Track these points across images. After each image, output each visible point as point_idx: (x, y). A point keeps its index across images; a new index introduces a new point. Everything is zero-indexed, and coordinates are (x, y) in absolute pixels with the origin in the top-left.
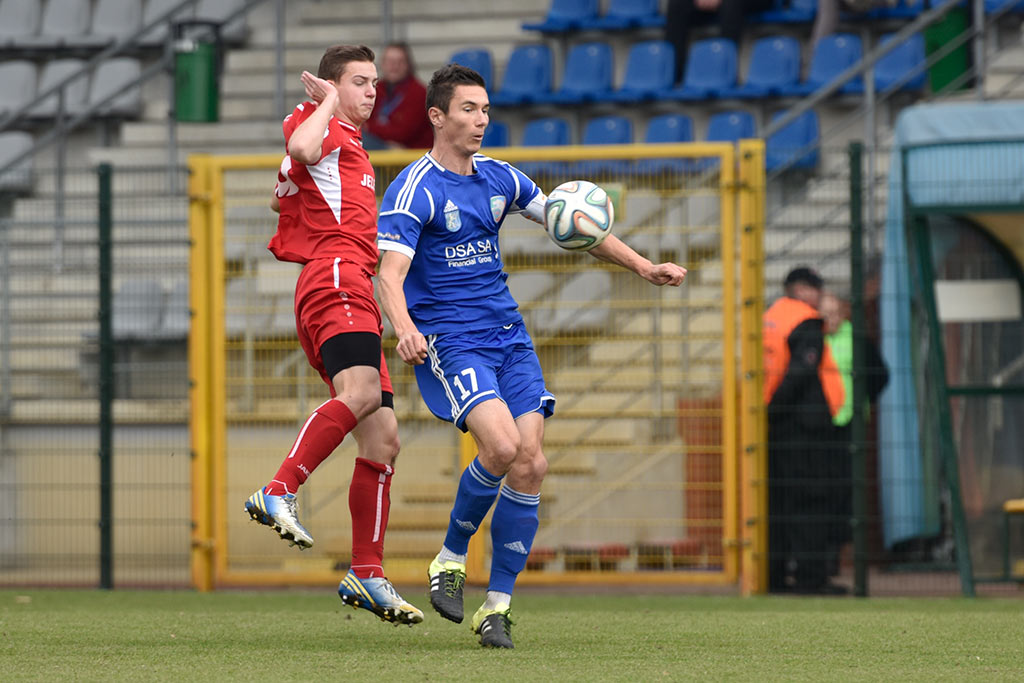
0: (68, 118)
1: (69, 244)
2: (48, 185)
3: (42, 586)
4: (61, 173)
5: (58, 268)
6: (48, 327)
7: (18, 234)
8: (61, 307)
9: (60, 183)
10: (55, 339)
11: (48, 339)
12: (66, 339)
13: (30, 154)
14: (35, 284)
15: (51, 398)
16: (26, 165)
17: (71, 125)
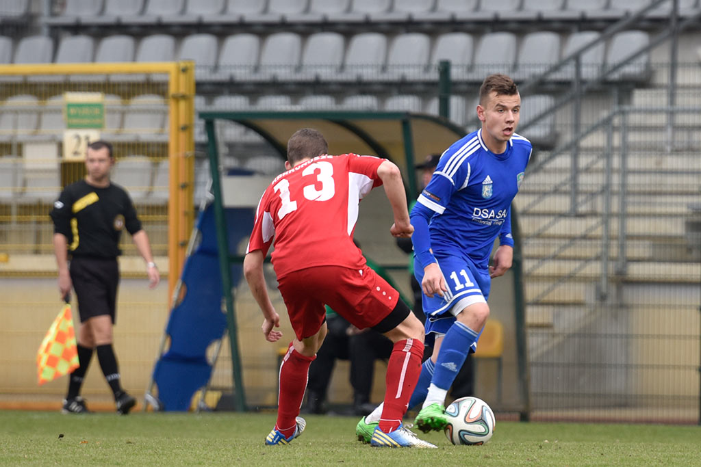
0: (680, 19)
1: (676, 128)
2: (663, 78)
3: (649, 422)
4: (673, 66)
5: (669, 148)
6: (659, 199)
7: (635, 119)
8: (671, 182)
9: (673, 75)
10: (663, 210)
11: (658, 210)
12: (674, 210)
13: (646, 50)
14: (650, 162)
15: (660, 261)
16: (643, 59)
17: (683, 25)
